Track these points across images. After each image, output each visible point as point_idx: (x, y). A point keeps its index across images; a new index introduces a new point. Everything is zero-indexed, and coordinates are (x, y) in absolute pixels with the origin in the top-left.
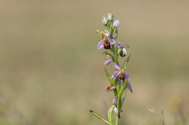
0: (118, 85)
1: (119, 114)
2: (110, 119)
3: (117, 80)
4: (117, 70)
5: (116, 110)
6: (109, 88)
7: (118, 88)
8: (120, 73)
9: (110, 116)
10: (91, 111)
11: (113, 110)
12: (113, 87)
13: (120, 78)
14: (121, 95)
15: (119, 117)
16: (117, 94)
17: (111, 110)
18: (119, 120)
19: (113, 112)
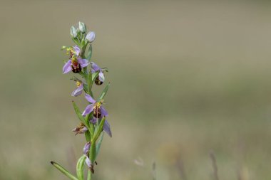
0: (91, 125)
1: (93, 167)
2: (79, 174)
3: (90, 118)
4: (90, 103)
5: (88, 161)
6: (78, 130)
7: (91, 130)
8: (94, 107)
9: (79, 170)
10: (52, 163)
11: (84, 161)
12: (85, 129)
13: (95, 116)
14: (95, 140)
15: (93, 171)
16: (90, 139)
17: (80, 161)
18: (91, 176)
19: (84, 164)
